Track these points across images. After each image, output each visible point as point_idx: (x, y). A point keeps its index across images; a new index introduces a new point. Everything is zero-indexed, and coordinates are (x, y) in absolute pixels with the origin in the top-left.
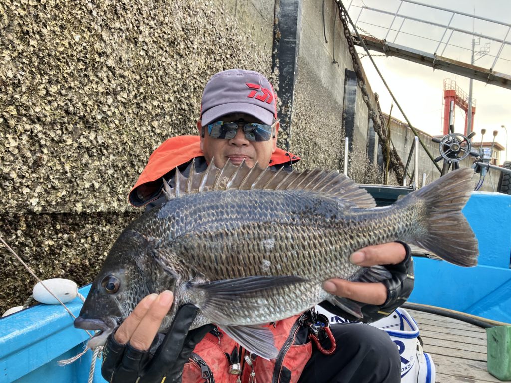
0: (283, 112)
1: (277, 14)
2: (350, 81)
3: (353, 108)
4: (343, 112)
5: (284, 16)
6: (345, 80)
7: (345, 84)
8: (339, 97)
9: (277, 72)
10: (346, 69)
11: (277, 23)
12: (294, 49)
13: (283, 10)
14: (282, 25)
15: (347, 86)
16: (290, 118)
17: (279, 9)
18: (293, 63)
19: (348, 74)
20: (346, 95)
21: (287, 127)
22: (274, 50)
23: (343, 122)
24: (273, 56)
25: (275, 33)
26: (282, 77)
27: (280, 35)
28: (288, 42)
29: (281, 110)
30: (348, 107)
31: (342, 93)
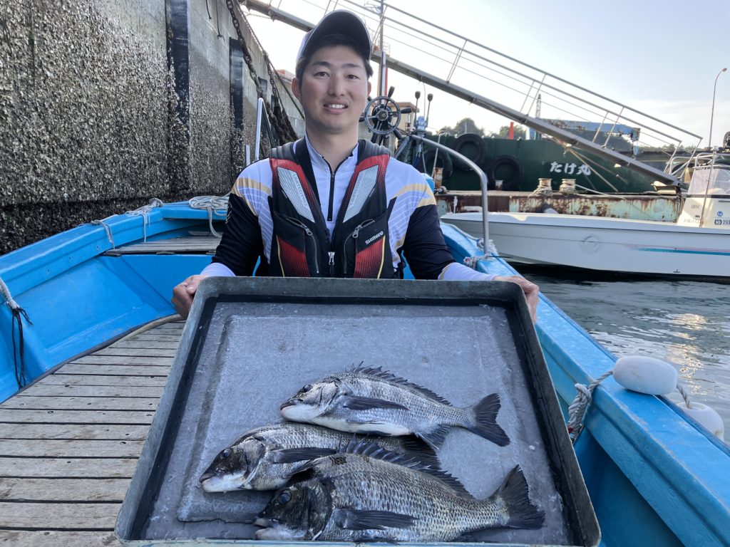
0: (181, 106)
1: (168, 13)
2: (235, 51)
3: (240, 82)
4: (231, 87)
5: (174, 15)
6: (230, 51)
7: (230, 55)
8: (225, 71)
9: (172, 69)
10: (230, 38)
11: (169, 22)
12: (187, 47)
13: (172, 9)
14: (173, 24)
15: (232, 57)
16: (188, 112)
17: (169, 9)
18: (187, 61)
19: (232, 43)
20: (232, 67)
21: (186, 121)
22: (168, 49)
23: (231, 98)
24: (168, 55)
25: (167, 33)
26: (177, 74)
27: (172, 35)
28: (180, 41)
29: (179, 104)
30: (236, 81)
31: (228, 65)
